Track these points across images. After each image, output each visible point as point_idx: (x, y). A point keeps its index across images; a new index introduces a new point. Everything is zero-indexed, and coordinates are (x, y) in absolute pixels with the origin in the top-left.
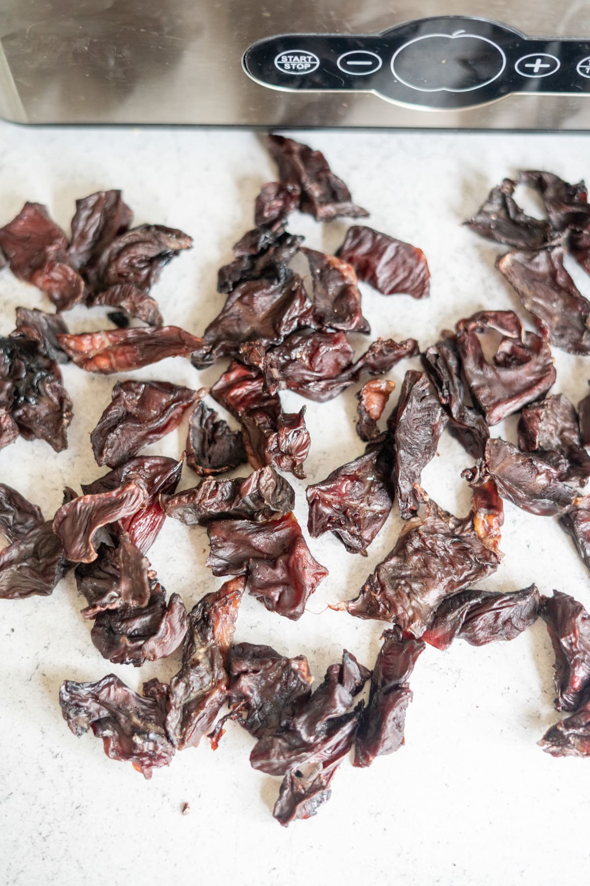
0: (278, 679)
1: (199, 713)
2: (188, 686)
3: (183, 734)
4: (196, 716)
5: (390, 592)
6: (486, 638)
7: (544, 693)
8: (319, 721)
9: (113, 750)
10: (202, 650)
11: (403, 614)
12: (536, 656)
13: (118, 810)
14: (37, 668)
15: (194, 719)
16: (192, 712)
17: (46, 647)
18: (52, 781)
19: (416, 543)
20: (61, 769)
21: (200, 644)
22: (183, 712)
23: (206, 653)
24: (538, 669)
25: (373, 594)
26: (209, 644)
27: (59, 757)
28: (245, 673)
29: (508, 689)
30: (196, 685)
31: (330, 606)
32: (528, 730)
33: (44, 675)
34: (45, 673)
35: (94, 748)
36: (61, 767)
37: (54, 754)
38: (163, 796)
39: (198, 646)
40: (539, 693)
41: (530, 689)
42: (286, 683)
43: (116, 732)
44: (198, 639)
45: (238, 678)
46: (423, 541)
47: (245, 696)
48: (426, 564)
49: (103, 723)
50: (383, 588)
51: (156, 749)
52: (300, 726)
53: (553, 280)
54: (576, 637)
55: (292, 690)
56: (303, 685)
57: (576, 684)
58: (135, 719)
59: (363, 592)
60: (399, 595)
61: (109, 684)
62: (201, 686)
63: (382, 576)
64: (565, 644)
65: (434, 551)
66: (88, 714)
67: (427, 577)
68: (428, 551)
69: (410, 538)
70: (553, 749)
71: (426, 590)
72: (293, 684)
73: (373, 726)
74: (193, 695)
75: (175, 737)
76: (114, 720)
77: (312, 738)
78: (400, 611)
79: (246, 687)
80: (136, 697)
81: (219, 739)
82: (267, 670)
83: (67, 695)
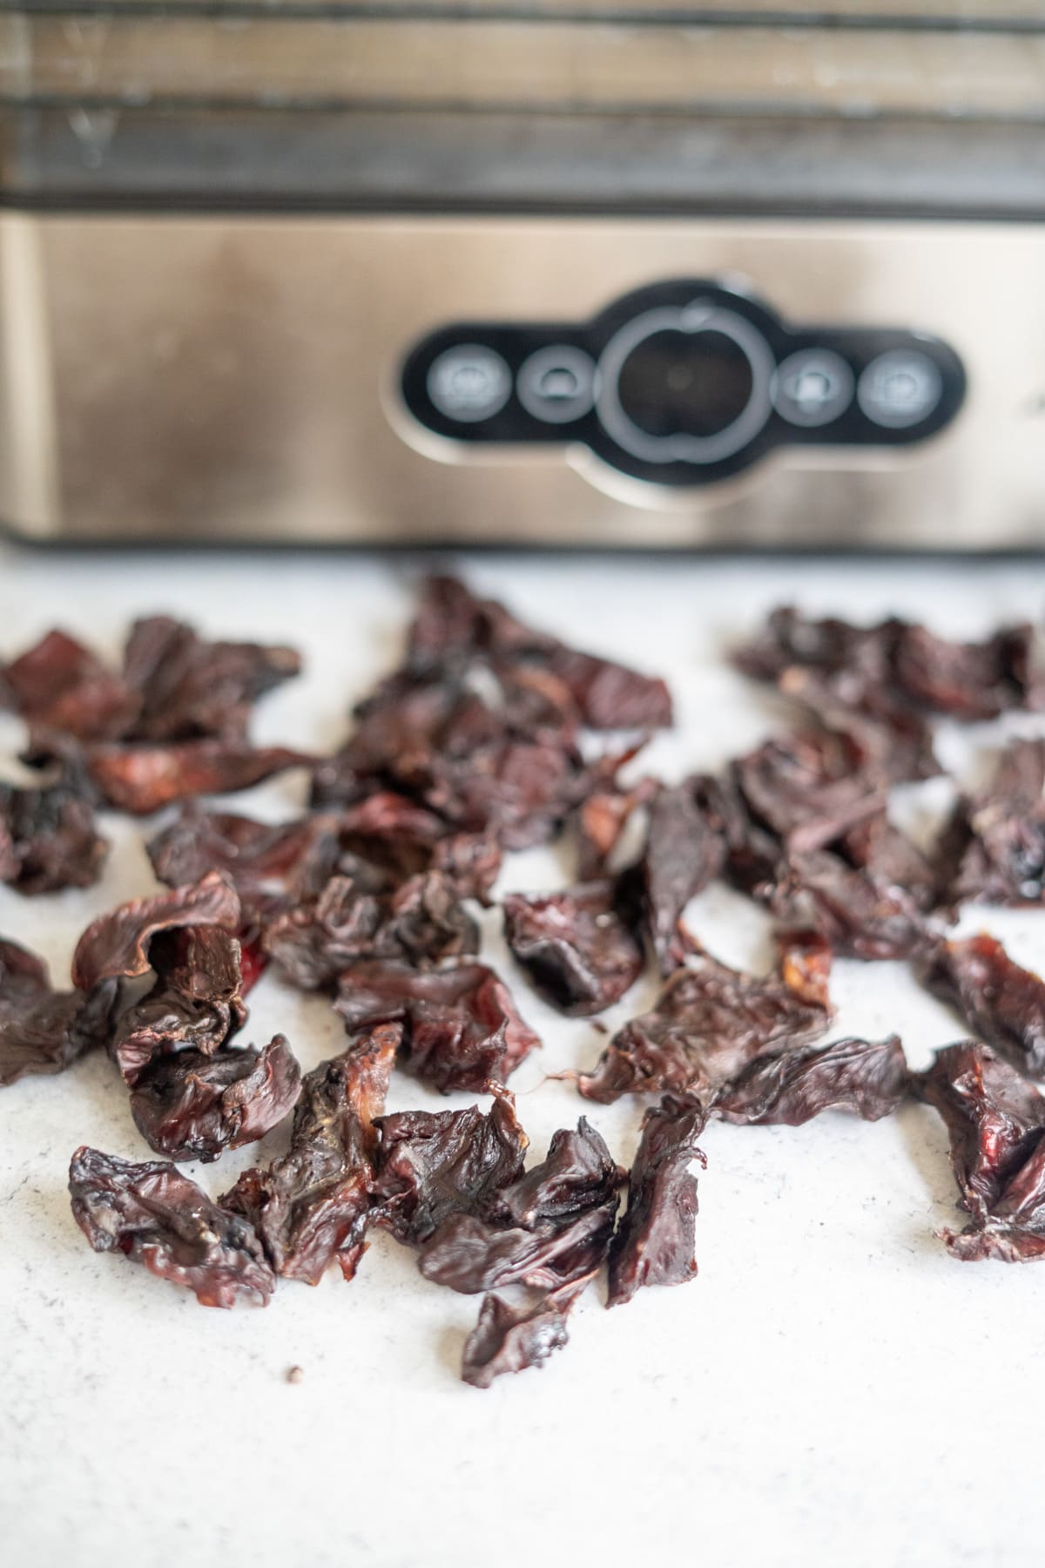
0: (465, 1153)
1: (322, 1204)
2: (302, 1170)
3: (289, 1240)
4: (316, 1210)
5: (652, 1047)
7: (939, 1205)
8: (543, 1181)
9: (163, 1257)
10: (327, 1122)
11: (676, 1074)
12: (915, 1156)
13: (165, 1380)
14: (25, 1182)
15: (313, 1215)
16: (310, 1204)
17: (42, 1154)
18: (41, 1340)
19: (691, 993)
20: (60, 1322)
21: (324, 1112)
22: (293, 1211)
23: (334, 1127)
24: (921, 1172)
25: (623, 1053)
26: (340, 1109)
27: (56, 1306)
28: (410, 1136)
29: (874, 1199)
30: (318, 1168)
31: (549, 1078)
32: (917, 1254)
33: (37, 1191)
34: (38, 1189)
35: (124, 1291)
36: (60, 1318)
37: (49, 1301)
38: (253, 1357)
39: (320, 1116)
40: (929, 1204)
41: (912, 1198)
42: (479, 1158)
43: (168, 1247)
44: (319, 1107)
45: (394, 1150)
46: (701, 987)
47: (407, 1182)
48: (709, 1015)
49: (144, 1235)
50: (639, 1043)
51: (241, 1264)
52: (508, 1199)
53: (864, 708)
54: (979, 1075)
55: (490, 1172)
56: (509, 1152)
57: (991, 1143)
58: (204, 1225)
59: (605, 1057)
60: (668, 1048)
61: (159, 1173)
62: (325, 1172)
63: (636, 1030)
64: (961, 1089)
65: (720, 1001)
66: (118, 1207)
67: (711, 1031)
68: (710, 1001)
69: (678, 986)
70: (966, 1240)
71: (712, 1047)
72: (490, 1157)
73: (638, 1219)
74: (311, 1186)
75: (278, 1247)
76: (167, 1227)
77: (531, 1216)
78: (671, 1069)
79: (406, 1161)
80: (207, 1200)
81: (357, 1258)
82: (445, 1132)
83: (83, 1174)
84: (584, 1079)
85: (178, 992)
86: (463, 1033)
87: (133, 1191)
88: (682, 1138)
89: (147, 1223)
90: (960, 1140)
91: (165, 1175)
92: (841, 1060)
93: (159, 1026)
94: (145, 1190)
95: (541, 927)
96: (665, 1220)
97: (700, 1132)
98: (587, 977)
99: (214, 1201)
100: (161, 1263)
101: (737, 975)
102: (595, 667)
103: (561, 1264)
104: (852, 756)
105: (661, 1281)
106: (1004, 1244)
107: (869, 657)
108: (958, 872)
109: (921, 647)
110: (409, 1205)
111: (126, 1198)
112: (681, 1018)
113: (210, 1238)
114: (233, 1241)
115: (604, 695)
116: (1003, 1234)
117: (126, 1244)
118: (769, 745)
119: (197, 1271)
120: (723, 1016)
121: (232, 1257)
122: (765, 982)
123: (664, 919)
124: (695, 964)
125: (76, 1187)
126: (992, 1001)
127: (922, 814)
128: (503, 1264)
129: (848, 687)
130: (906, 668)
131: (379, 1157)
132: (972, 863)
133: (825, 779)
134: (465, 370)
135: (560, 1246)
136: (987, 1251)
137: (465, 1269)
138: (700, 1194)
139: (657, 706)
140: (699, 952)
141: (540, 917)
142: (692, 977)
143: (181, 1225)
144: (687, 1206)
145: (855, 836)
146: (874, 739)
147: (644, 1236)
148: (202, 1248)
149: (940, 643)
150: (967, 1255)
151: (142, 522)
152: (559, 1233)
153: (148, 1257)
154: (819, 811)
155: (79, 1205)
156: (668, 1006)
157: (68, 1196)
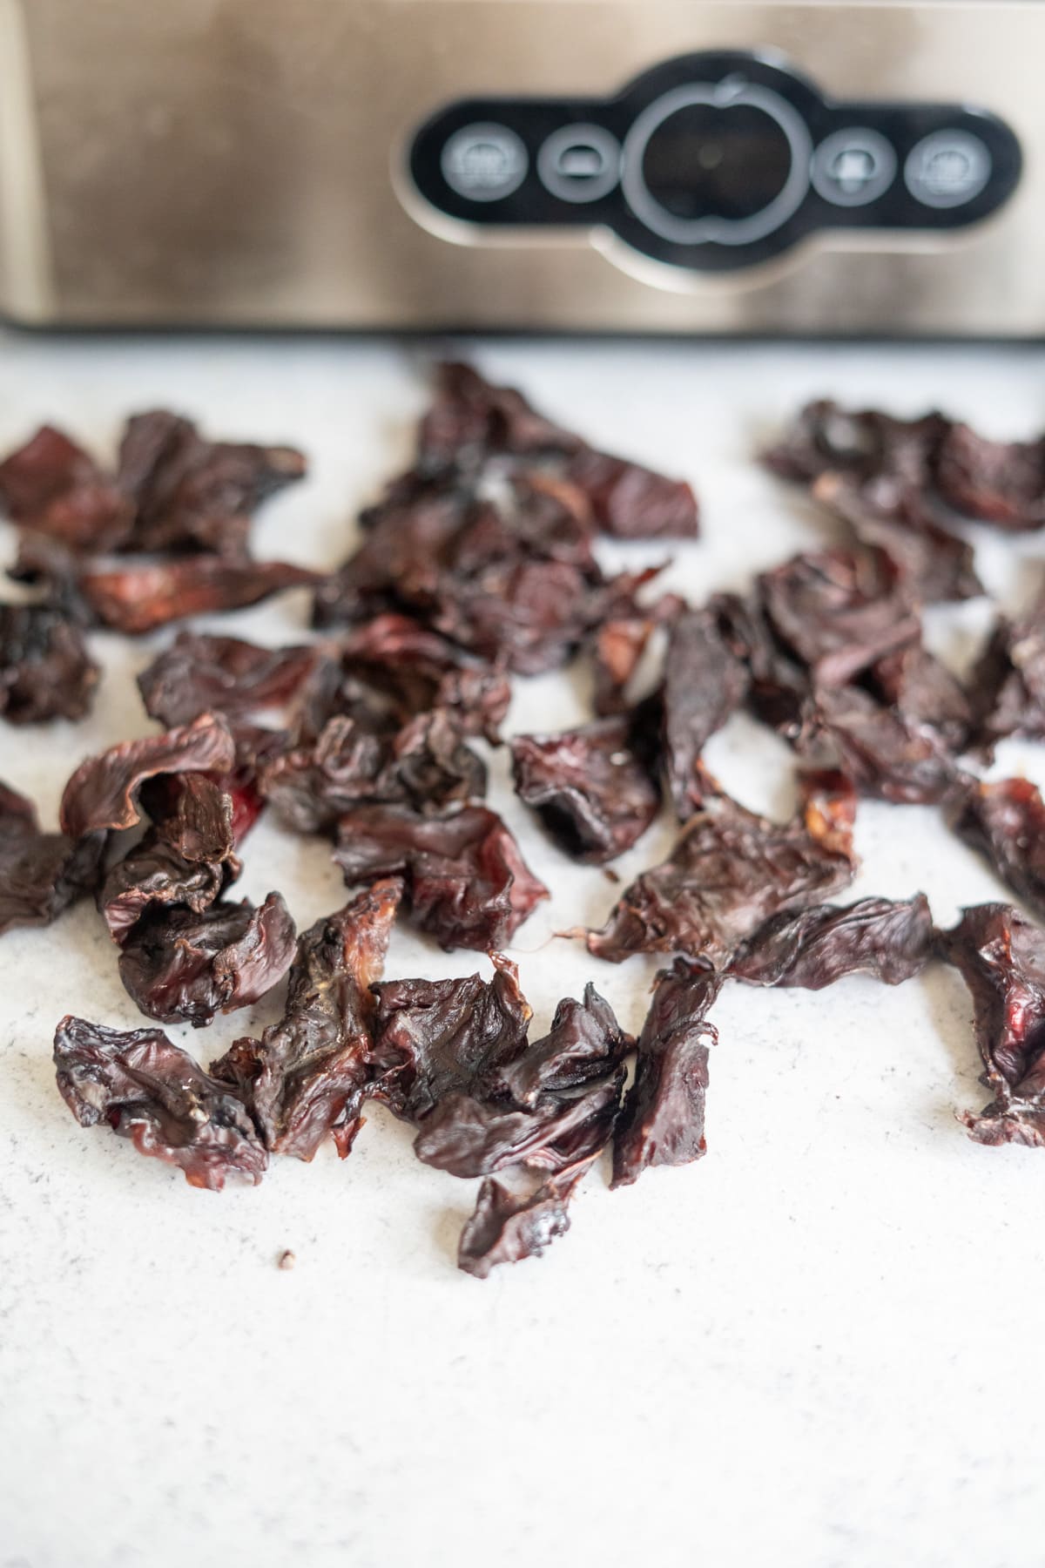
0: (466, 1023)
1: (317, 1078)
2: (296, 1039)
3: (282, 1116)
4: (310, 1084)
5: (665, 904)
6: (844, 966)
7: (961, 1077)
8: (545, 1060)
9: (150, 1136)
10: (323, 986)
11: (689, 935)
12: (938, 1022)
13: (153, 1264)
14: (11, 1044)
15: (306, 1090)
16: (303, 1078)
17: (29, 1014)
18: (26, 1219)
19: (707, 842)
20: (46, 1199)
21: (320, 975)
22: (286, 1084)
23: (330, 991)
24: (944, 1040)
25: (634, 910)
26: (337, 973)
27: (43, 1181)
28: (407, 1007)
29: (893, 1070)
30: (312, 1038)
31: (556, 935)
32: (936, 1131)
33: (23, 1055)
34: (24, 1052)
35: (112, 1166)
36: (46, 1196)
37: (34, 1177)
38: (244, 1241)
39: (316, 979)
40: (951, 1076)
41: (933, 1069)
42: (481, 1029)
43: (156, 1122)
44: (315, 969)
45: (392, 1019)
46: (718, 836)
47: (405, 1054)
48: (725, 867)
49: (131, 1108)
50: (651, 899)
51: (232, 1142)
52: (509, 1077)
53: (901, 517)
54: (1008, 943)
55: (491, 1042)
56: (512, 1023)
57: (1018, 1018)
58: (194, 1099)
59: (615, 913)
60: (681, 906)
61: (148, 1041)
62: (322, 1041)
63: (649, 884)
64: (988, 957)
65: (738, 851)
66: (105, 1080)
67: (728, 886)
68: (728, 852)
69: (694, 835)
70: (987, 1124)
71: (728, 904)
72: (492, 1028)
73: (644, 1096)
74: (305, 1057)
75: (271, 1124)
76: (155, 1101)
77: (532, 1097)
78: (684, 929)
79: (405, 1033)
80: (198, 1070)
81: (352, 1134)
82: (444, 1001)
83: (68, 1046)
84: (593, 937)
85: (168, 845)
86: (466, 892)
87: (121, 1061)
88: (693, 1010)
89: (135, 1094)
90: (985, 1011)
91: (154, 1044)
92: (863, 922)
93: (149, 884)
94: (133, 1061)
95: (551, 770)
96: (672, 1105)
97: (712, 1003)
98: (598, 826)
99: (205, 1069)
100: (148, 1143)
101: (757, 818)
102: (617, 469)
103: (563, 1144)
104: (887, 571)
105: (667, 1161)
106: (1027, 1129)
107: (908, 459)
108: (995, 707)
109: (965, 449)
110: (408, 1078)
111: (113, 1070)
112: (697, 870)
113: (199, 1116)
114: (222, 1118)
115: (626, 499)
116: (1026, 1115)
117: (114, 1117)
118: (798, 559)
119: (187, 1152)
120: (741, 869)
121: (222, 1135)
122: (786, 829)
123: (681, 760)
124: (714, 808)
125: (60, 1058)
126: (1025, 852)
127: (960, 635)
128: (502, 1147)
129: (885, 494)
130: (947, 469)
131: (377, 1026)
132: (1010, 696)
133: (857, 600)
134: (479, 147)
135: (563, 1126)
136: (1009, 1137)
137: (462, 1153)
138: (711, 1066)
139: (683, 512)
140: (719, 795)
141: (549, 760)
142: (709, 824)
143: (171, 1098)
144: (698, 1077)
145: (886, 667)
146: (910, 553)
147: (650, 1120)
148: (191, 1126)
149: (985, 444)
150: (988, 1139)
151: (138, 307)
152: (562, 1111)
153: (136, 1134)
154: (851, 638)
155: (64, 1079)
156: (683, 855)
157: (54, 1068)
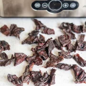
0: (37, 74)
3: (24, 79)
4: (26, 77)
22: (24, 77)
23: (28, 70)
28: (33, 73)
42: (38, 75)
43: (15, 82)
45: (32, 74)
47: (33, 77)
48: (54, 60)
49: (13, 81)
51: (20, 84)
52: (41, 79)
53: (69, 32)
54: (76, 68)
55: (39, 76)
56: (41, 75)
57: (78, 74)
58: (18, 80)
59: (46, 64)
61: (14, 76)
62: (27, 74)
63: (48, 62)
66: (11, 79)
70: (76, 82)
71: (54, 63)
72: (39, 75)
73: (51, 80)
76: (15, 80)
77: (42, 81)
78: (51, 65)
79: (33, 75)
80: (18, 78)
81: (29, 83)
82: (36, 73)
83: (8, 76)
87: (12, 77)
89: (13, 80)
94: (13, 77)
98: (45, 58)
100: (14, 84)
103: (45, 84)
104: (68, 37)
107: (70, 27)
108: (77, 48)
109: (74, 26)
110: (33, 79)
111: (12, 78)
112: (52, 61)
113: (18, 82)
114: (20, 82)
115: (48, 31)
116: (79, 81)
118: (61, 36)
119: (17, 85)
121: (20, 83)
122: (58, 57)
125: (8, 77)
126: (78, 60)
128: (40, 84)
129: (68, 30)
135: (45, 83)
136: (78, 83)
137: (37, 85)
139: (53, 32)
143: (16, 80)
144: (54, 78)
145: (68, 45)
146: (70, 35)
147: (51, 82)
148: (17, 83)
149: (76, 26)
150: (76, 83)
152: (45, 81)
153: (13, 83)
154: (66, 43)
155: (8, 79)
157: (7, 78)
